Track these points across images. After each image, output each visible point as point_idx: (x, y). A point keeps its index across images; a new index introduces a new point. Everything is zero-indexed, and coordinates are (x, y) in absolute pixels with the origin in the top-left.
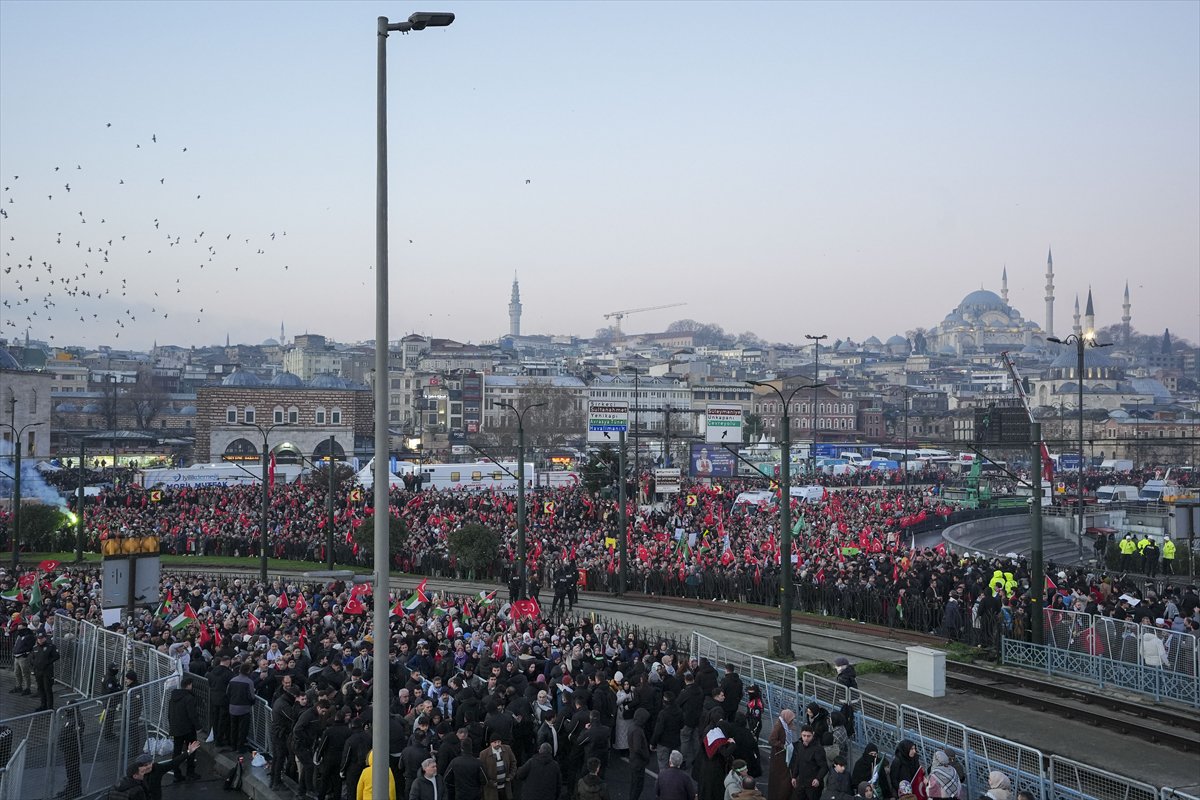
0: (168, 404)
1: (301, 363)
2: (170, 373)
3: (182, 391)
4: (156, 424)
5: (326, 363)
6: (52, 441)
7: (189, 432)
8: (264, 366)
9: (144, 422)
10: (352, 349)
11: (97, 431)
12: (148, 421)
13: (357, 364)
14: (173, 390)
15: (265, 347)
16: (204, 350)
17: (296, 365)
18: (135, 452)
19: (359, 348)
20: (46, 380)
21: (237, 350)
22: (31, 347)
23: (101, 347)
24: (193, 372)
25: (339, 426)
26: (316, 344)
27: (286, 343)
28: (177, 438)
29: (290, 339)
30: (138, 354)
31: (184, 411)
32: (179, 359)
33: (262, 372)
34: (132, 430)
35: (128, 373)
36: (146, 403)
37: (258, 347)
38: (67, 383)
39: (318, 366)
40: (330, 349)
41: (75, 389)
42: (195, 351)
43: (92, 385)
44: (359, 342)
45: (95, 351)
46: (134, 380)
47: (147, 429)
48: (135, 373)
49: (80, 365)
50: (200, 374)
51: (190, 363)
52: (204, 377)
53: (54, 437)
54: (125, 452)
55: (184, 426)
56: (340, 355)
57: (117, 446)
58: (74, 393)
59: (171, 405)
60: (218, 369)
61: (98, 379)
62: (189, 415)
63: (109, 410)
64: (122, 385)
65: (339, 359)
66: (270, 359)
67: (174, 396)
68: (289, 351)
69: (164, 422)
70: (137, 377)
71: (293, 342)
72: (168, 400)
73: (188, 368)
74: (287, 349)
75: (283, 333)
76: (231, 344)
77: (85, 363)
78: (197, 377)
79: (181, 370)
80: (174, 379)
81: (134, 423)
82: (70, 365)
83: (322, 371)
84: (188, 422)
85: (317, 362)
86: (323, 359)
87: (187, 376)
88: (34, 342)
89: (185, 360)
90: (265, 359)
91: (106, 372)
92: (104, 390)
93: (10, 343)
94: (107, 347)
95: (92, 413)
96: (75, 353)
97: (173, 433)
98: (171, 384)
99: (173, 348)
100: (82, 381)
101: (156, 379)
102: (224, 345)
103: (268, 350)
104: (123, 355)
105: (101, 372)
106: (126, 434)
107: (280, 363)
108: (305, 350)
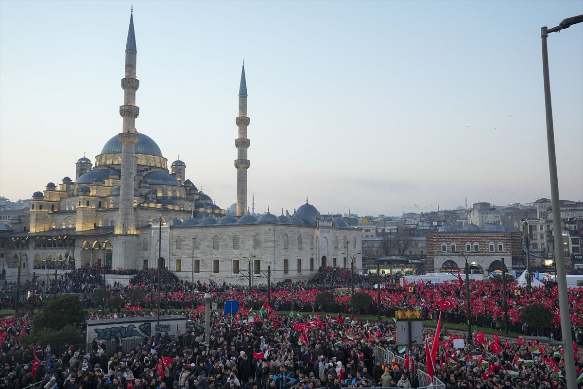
0: (412, 243)
1: (478, 218)
2: (412, 227)
3: (418, 236)
4: (407, 253)
5: (491, 218)
6: (363, 262)
7: (422, 256)
8: (458, 221)
9: (402, 252)
10: (506, 209)
11: (381, 256)
12: (404, 251)
13: (510, 217)
14: (414, 235)
15: (458, 210)
16: (427, 214)
17: (475, 219)
18: (398, 267)
19: (510, 208)
20: (359, 232)
21: (443, 213)
22: (351, 217)
23: (380, 215)
24: (423, 226)
25: (502, 252)
26: (485, 208)
27: (468, 208)
28: (418, 260)
29: (470, 206)
30: (396, 218)
31: (420, 246)
32: (415, 219)
33: (457, 224)
34: (396, 256)
35: (393, 227)
36: (402, 242)
37: (454, 211)
38: (367, 234)
39: (487, 219)
40: (494, 209)
41: (370, 236)
42: (423, 215)
43: (378, 234)
44: (509, 205)
45: (377, 218)
46: (396, 231)
47: (403, 255)
48: (396, 227)
49: (372, 225)
50: (426, 226)
51: (421, 221)
52: (428, 228)
53: (364, 260)
54: (394, 267)
55: (420, 253)
56: (499, 213)
57: (390, 264)
58: (370, 238)
59: (413, 243)
60: (435, 223)
61: (380, 231)
62: (422, 248)
63: (386, 246)
64: (390, 233)
65: (499, 215)
66: (461, 217)
67: (415, 238)
68: (471, 212)
69: (410, 252)
70: (397, 229)
71: (472, 207)
72: (412, 240)
73: (420, 224)
74: (469, 211)
75: (466, 203)
76: (440, 210)
77: (374, 224)
78: (425, 228)
79: (417, 225)
80: (414, 229)
81: (397, 253)
82: (368, 225)
83: (490, 222)
84: (422, 251)
85: (486, 217)
86: (490, 216)
87: (420, 228)
88: (352, 215)
89: (418, 219)
90: (458, 218)
91: (383, 228)
92: (383, 236)
93: (343, 216)
94: (383, 215)
95: (378, 248)
96: (370, 219)
97: (415, 257)
98: (412, 232)
99: (412, 214)
100: (373, 232)
101: (406, 230)
102: (437, 211)
103: (460, 212)
104: (390, 219)
105: (381, 227)
106: (394, 258)
107: (466, 219)
108: (479, 211)
